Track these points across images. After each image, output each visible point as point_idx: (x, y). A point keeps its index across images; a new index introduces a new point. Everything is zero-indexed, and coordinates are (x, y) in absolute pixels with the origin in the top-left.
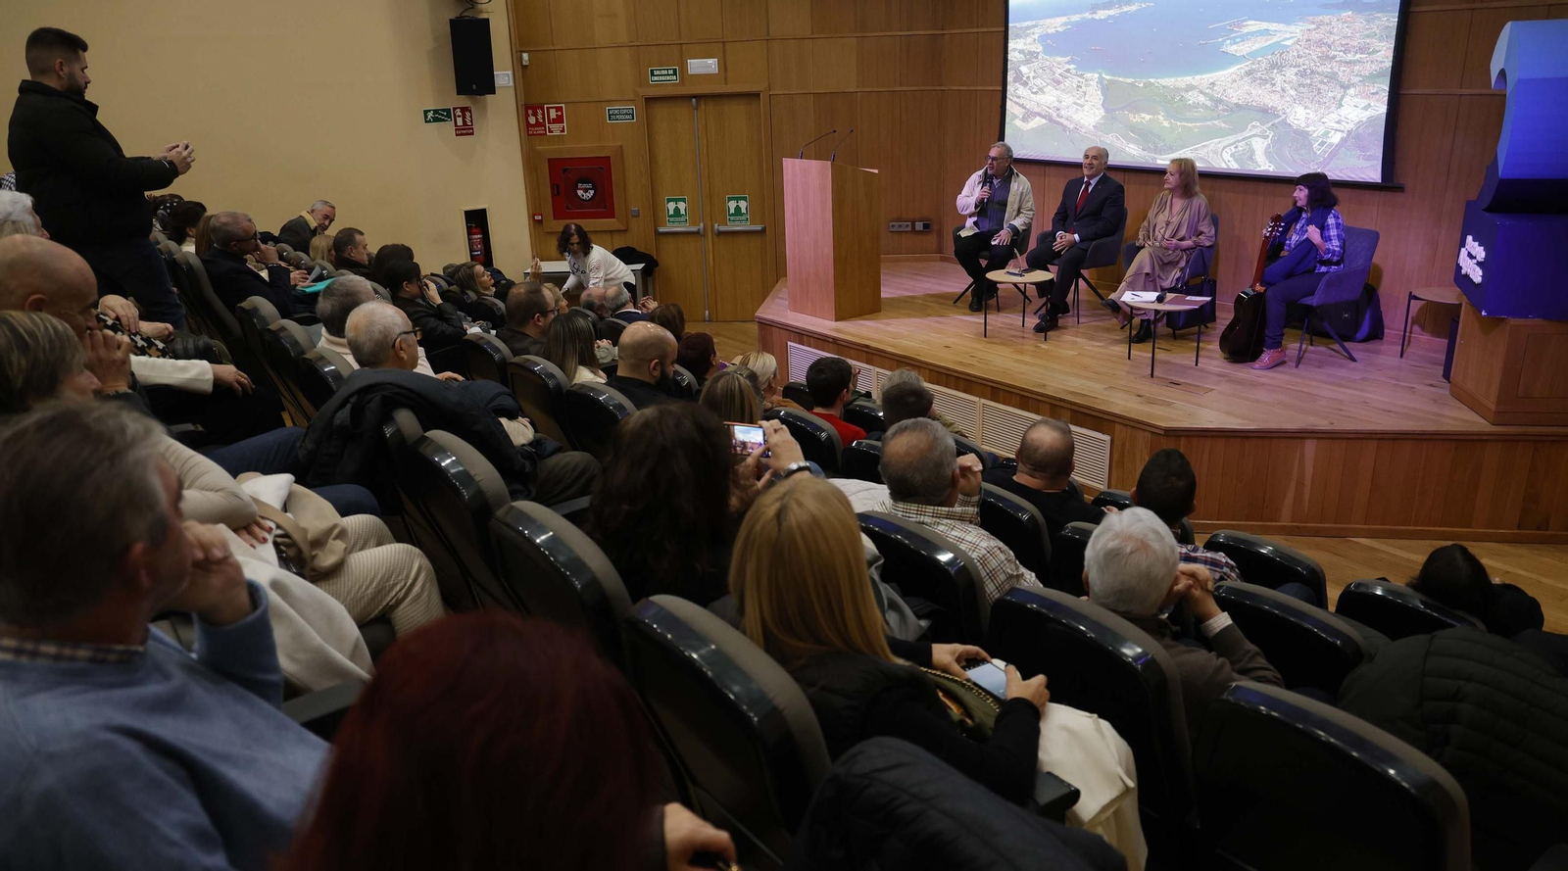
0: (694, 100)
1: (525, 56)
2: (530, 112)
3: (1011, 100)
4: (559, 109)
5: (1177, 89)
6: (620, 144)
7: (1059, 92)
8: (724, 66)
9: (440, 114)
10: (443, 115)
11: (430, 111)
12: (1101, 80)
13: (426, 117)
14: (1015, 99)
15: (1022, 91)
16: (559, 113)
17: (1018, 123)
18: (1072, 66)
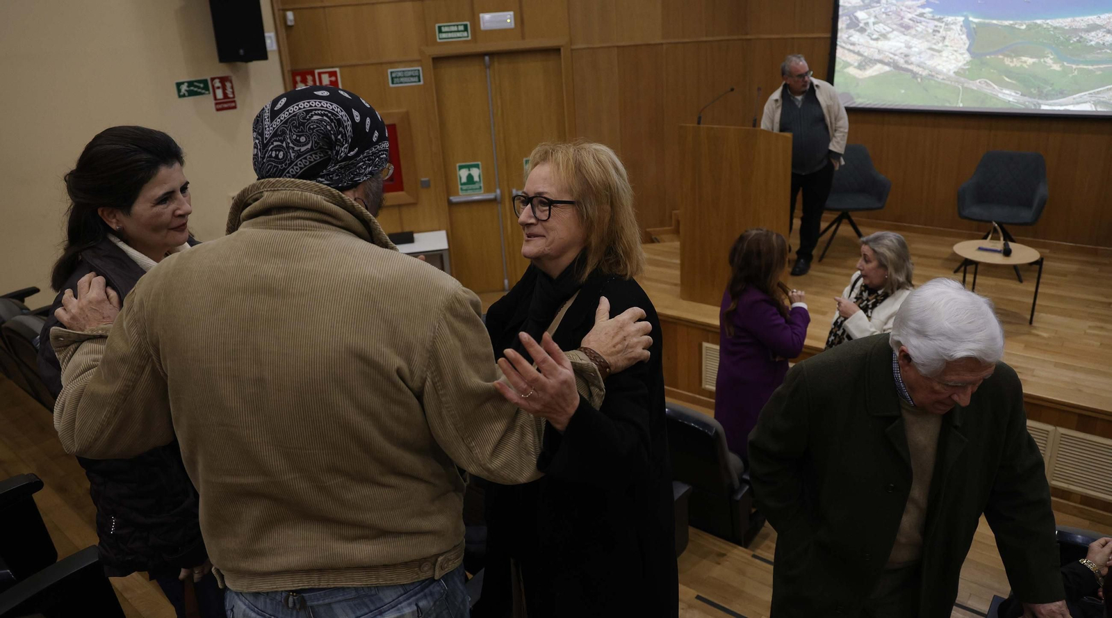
0: (487, 58)
1: (290, 15)
2: (298, 78)
3: (843, 48)
4: (333, 74)
5: (1075, 31)
6: (403, 110)
7: (908, 38)
8: (520, 20)
9: (196, 86)
10: (199, 87)
11: (183, 83)
12: (967, 24)
13: (179, 91)
14: (849, 47)
15: (856, 37)
16: (333, 79)
17: (852, 71)
18: (927, 10)
